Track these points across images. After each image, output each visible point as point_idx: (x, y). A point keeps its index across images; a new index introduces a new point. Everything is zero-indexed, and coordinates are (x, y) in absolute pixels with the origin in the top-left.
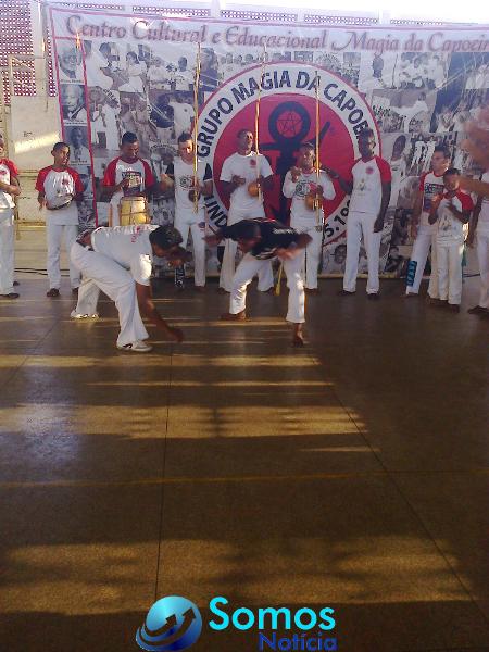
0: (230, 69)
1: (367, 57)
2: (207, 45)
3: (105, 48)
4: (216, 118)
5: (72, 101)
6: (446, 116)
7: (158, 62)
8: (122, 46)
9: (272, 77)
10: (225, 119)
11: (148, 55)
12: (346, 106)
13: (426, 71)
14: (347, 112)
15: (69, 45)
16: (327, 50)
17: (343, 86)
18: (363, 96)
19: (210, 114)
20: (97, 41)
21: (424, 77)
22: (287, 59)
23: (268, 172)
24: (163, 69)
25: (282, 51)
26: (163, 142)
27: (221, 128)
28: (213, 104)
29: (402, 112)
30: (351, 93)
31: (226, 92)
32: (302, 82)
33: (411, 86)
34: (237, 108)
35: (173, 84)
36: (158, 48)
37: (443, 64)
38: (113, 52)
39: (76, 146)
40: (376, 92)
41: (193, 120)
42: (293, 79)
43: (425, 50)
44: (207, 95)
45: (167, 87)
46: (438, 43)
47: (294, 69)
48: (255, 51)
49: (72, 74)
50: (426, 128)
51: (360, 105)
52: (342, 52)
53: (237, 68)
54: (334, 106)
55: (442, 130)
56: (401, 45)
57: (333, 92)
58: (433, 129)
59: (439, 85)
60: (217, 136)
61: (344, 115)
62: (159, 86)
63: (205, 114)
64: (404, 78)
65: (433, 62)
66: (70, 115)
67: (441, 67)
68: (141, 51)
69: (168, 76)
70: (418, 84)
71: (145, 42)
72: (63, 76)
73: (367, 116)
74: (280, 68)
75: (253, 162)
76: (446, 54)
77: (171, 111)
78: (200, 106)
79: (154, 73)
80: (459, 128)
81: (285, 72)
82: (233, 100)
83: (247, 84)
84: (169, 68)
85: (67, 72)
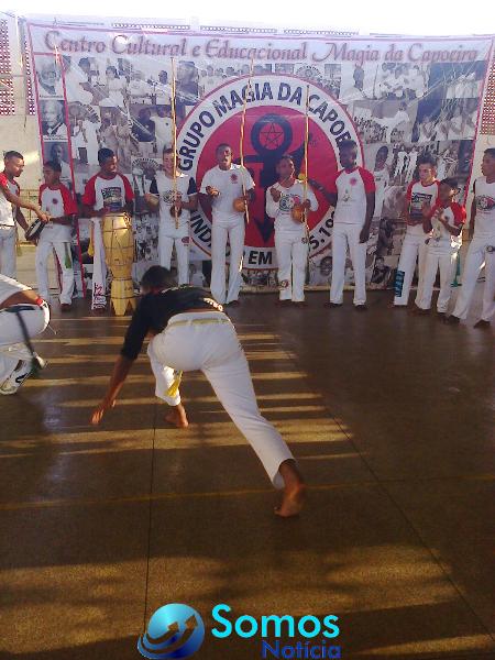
0: (211, 82)
1: (347, 70)
3: (84, 63)
4: (198, 132)
5: (51, 117)
6: (428, 126)
7: (139, 76)
8: (102, 61)
9: (254, 89)
10: (207, 132)
11: (127, 71)
12: (328, 117)
13: (406, 81)
14: (329, 124)
15: (48, 61)
16: (309, 62)
17: (325, 97)
18: (344, 107)
19: (192, 128)
20: (76, 57)
21: (405, 87)
22: (268, 71)
24: (143, 83)
25: (263, 63)
26: (145, 156)
27: (203, 142)
28: (194, 118)
29: (384, 122)
31: (208, 105)
32: (284, 94)
33: (391, 96)
34: (219, 121)
35: (153, 98)
36: (136, 61)
37: (423, 74)
38: (93, 67)
40: (357, 103)
42: (275, 91)
43: (405, 60)
44: (188, 109)
45: (148, 101)
46: (417, 53)
47: (275, 82)
48: (236, 64)
49: (51, 89)
50: (407, 139)
51: (342, 116)
52: (323, 64)
53: (218, 81)
54: (315, 117)
55: (423, 140)
56: (382, 55)
57: (315, 104)
58: (415, 139)
59: (420, 95)
60: (199, 150)
61: (326, 127)
62: (140, 101)
63: (187, 128)
64: (384, 89)
65: (413, 73)
66: (50, 131)
67: (421, 78)
68: (121, 68)
69: (149, 90)
70: (399, 94)
71: (123, 56)
72: (42, 91)
73: (349, 127)
74: (261, 80)
76: (426, 64)
77: (152, 125)
78: (181, 118)
79: (135, 87)
80: (441, 137)
81: (267, 84)
82: (215, 114)
83: (228, 98)
84: (149, 82)
85: (46, 87)
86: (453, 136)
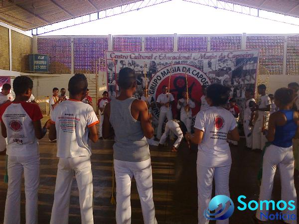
0: (160, 67)
1: (206, 62)
2: (153, 60)
3: (121, 62)
4: (156, 82)
5: (111, 78)
6: (237, 79)
7: (138, 66)
8: (126, 61)
9: (174, 69)
10: (159, 82)
11: (134, 63)
12: (200, 77)
13: (227, 65)
14: (200, 79)
15: (111, 61)
16: (192, 60)
17: (198, 71)
18: (205, 74)
19: (154, 81)
20: (119, 60)
21: (227, 66)
22: (178, 63)
23: (173, 99)
24: (139, 68)
25: (177, 61)
26: (140, 89)
27: (158, 85)
28: (155, 78)
29: (220, 78)
30: (201, 73)
31: (159, 74)
32: (184, 70)
33: (222, 70)
34: (163, 79)
35: (142, 72)
36: (137, 61)
37: (233, 62)
38: (124, 63)
39: (112, 91)
40: (210, 72)
41: (149, 83)
42: (181, 69)
43: (226, 58)
44: (153, 75)
45: (141, 73)
46: (231, 56)
47: (181, 66)
48: (169, 61)
49: (111, 70)
50: (230, 83)
51: (205, 76)
52: (197, 60)
53: (163, 67)
54: (196, 77)
55: (235, 84)
56: (218, 57)
57: (195, 73)
58: (233, 83)
59: (233, 69)
60: (157, 87)
61: (199, 80)
62: (138, 73)
63: (152, 81)
64: (219, 67)
65: (229, 62)
66: (110, 82)
67: (233, 64)
68: (132, 63)
69: (140, 69)
70: (225, 69)
71: (134, 60)
72: (108, 70)
73: (207, 80)
74: (177, 66)
75: (167, 96)
76: (234, 59)
77: (142, 80)
78: (151, 78)
79: (137, 69)
80: (242, 83)
81: (178, 67)
82: (162, 76)
83: (166, 71)
84: (141, 67)
85: (110, 69)
86: (246, 82)
